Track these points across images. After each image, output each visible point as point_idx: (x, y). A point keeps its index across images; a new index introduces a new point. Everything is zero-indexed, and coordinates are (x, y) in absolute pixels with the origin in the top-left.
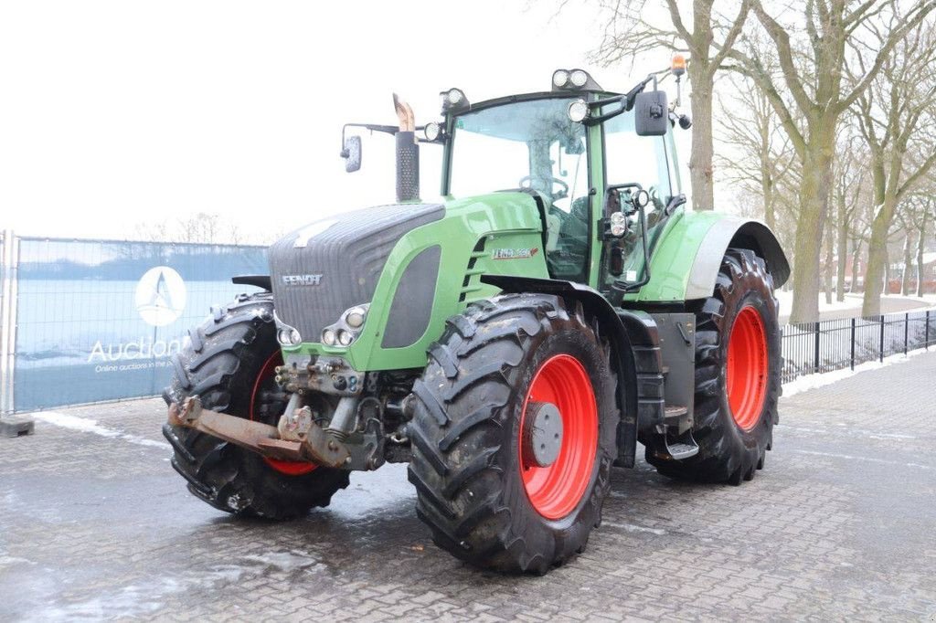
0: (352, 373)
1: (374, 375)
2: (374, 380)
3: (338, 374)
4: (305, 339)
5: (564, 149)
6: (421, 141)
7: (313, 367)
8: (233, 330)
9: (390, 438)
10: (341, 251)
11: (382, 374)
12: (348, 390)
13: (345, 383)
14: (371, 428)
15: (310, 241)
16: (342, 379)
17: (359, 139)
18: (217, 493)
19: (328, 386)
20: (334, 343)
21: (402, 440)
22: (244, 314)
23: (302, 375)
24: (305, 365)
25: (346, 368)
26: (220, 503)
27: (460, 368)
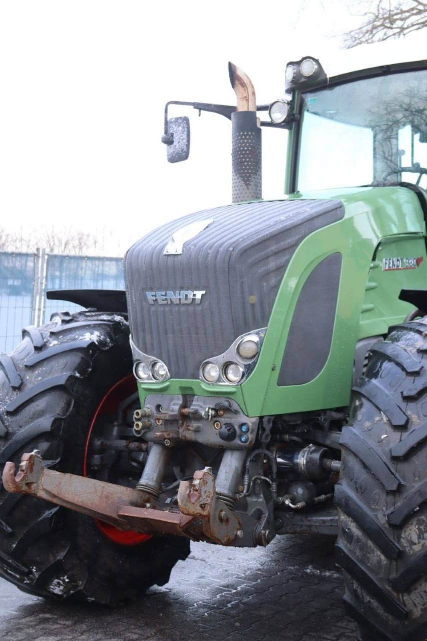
0: (243, 419)
1: (269, 421)
2: (268, 427)
3: (223, 420)
4: (174, 374)
5: (417, 136)
6: (264, 124)
7: (186, 410)
8: (62, 361)
9: (284, 503)
10: (233, 258)
11: (277, 418)
12: (237, 441)
13: (235, 431)
14: (257, 489)
15: (186, 245)
16: (229, 426)
17: (186, 120)
18: (37, 575)
19: (210, 436)
20: (219, 380)
21: (299, 505)
22: (74, 339)
23: (170, 422)
24: (177, 408)
25: (236, 412)
26: (37, 587)
27: (409, 413)
